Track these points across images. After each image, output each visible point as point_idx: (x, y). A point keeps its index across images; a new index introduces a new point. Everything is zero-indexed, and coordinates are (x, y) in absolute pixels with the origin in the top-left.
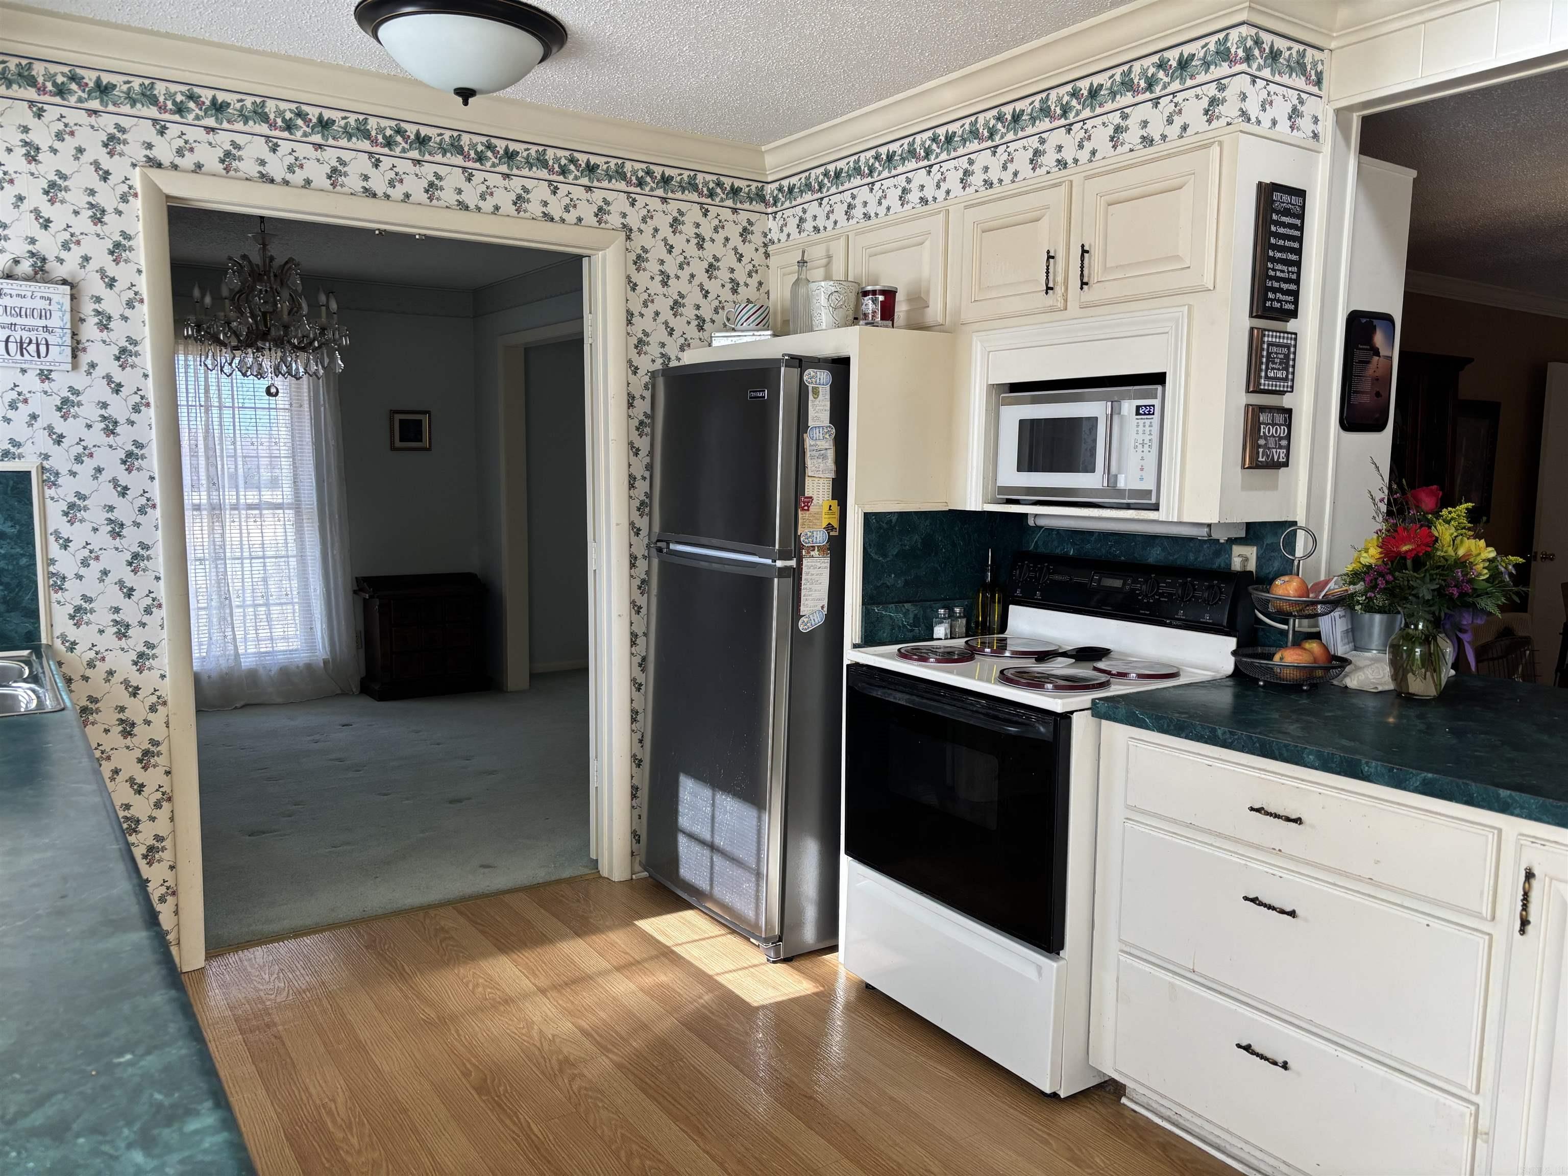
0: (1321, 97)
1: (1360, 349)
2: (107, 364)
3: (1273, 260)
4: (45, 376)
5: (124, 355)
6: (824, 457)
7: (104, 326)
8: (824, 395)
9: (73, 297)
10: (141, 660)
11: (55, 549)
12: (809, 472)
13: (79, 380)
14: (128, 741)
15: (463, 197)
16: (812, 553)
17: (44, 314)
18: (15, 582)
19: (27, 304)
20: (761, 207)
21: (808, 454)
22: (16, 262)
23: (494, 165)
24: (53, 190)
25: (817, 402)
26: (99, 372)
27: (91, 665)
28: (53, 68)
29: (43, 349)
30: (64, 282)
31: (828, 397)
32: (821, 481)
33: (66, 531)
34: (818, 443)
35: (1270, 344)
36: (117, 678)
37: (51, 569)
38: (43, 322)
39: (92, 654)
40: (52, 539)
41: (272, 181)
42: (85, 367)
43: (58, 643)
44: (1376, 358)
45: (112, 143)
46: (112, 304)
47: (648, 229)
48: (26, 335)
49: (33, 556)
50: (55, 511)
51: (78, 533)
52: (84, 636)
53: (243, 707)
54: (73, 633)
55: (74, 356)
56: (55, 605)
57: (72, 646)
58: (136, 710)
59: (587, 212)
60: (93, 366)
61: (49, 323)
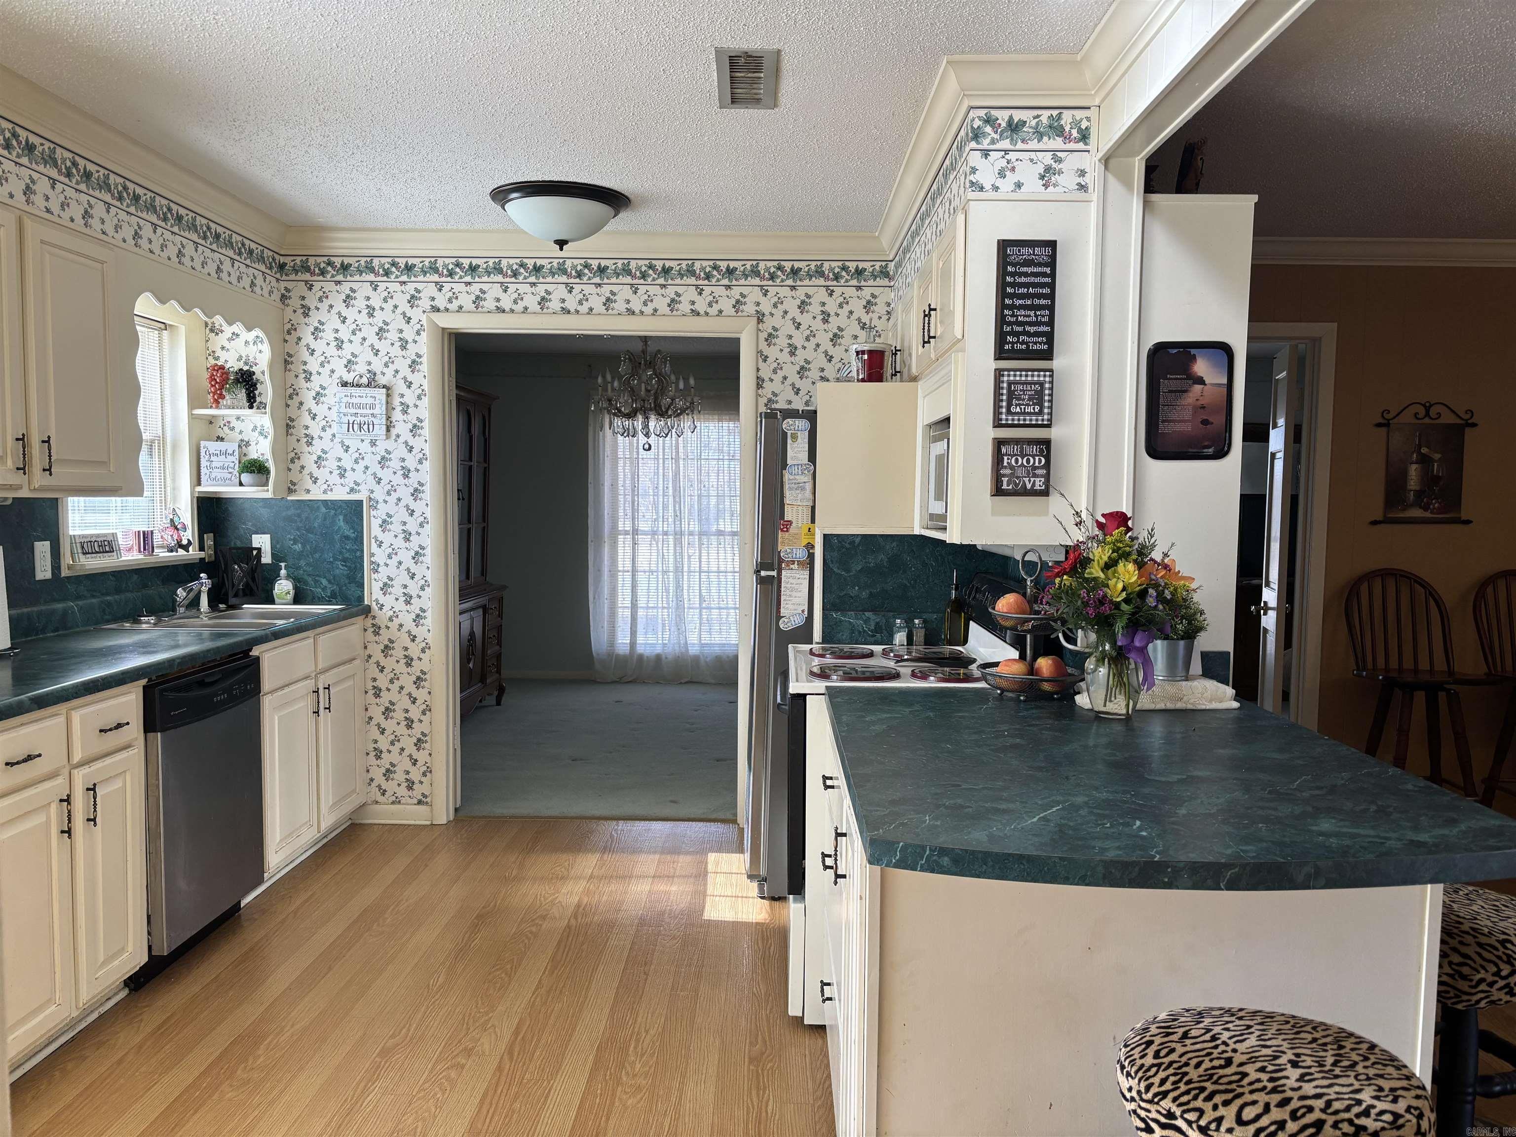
0: (1088, 151)
1: (1170, 379)
2: (406, 436)
3: (1012, 307)
4: (373, 443)
5: (415, 429)
6: (803, 489)
7: (405, 412)
8: (803, 439)
9: (388, 395)
10: (418, 619)
11: (374, 548)
12: (787, 501)
13: (390, 445)
14: (409, 669)
15: (631, 306)
16: (792, 566)
17: (372, 406)
18: (353, 566)
19: (364, 401)
20: (885, 282)
21: (786, 487)
22: (361, 377)
23: (654, 280)
24: (381, 332)
25: (795, 445)
26: (401, 440)
27: (391, 619)
28: (383, 260)
29: (371, 427)
30: (384, 387)
31: (807, 440)
32: (800, 508)
33: (381, 536)
34: (797, 477)
35: (1010, 384)
36: (405, 629)
37: (372, 559)
38: (371, 411)
39: (391, 613)
40: (373, 541)
41: (504, 311)
42: (394, 437)
43: (374, 604)
44: (1198, 387)
45: (413, 300)
46: (410, 399)
47: (778, 313)
48: (362, 419)
49: (362, 551)
50: (376, 523)
51: (387, 538)
52: (388, 601)
53: (686, 683)
54: (382, 599)
55: (388, 430)
56: (373, 582)
57: (381, 607)
58: (414, 651)
59: (726, 305)
60: (398, 436)
61: (375, 412)
